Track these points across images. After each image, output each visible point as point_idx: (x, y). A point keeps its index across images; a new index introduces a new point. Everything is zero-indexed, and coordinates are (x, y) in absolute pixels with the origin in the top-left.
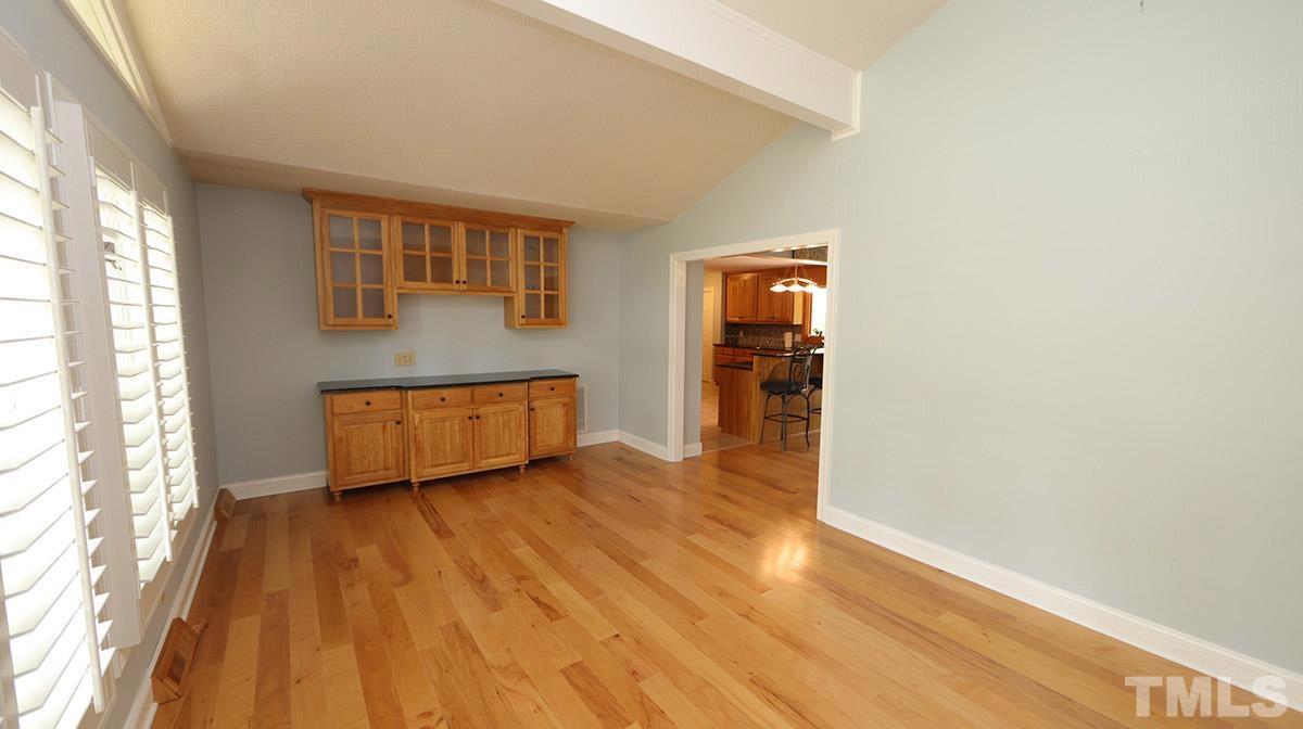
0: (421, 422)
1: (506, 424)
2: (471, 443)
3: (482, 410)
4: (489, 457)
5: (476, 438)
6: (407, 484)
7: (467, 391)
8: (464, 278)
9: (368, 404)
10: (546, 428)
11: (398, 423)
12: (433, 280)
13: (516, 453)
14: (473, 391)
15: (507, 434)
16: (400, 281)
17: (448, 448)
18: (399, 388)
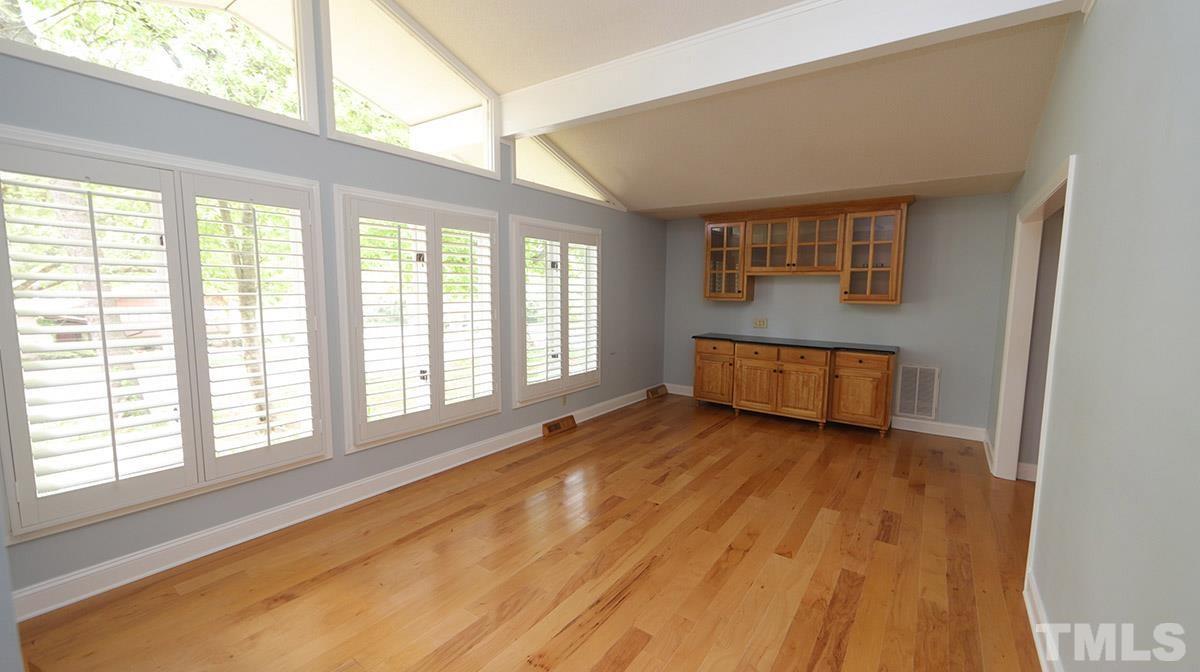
0: (741, 366)
1: (805, 383)
2: (775, 390)
3: (787, 367)
4: (788, 406)
5: (780, 389)
6: (730, 408)
7: (774, 350)
8: (794, 261)
9: (715, 348)
10: (850, 397)
11: (730, 365)
12: (771, 265)
13: (812, 410)
14: (779, 350)
15: (806, 390)
16: (748, 267)
17: (758, 389)
18: (730, 340)
